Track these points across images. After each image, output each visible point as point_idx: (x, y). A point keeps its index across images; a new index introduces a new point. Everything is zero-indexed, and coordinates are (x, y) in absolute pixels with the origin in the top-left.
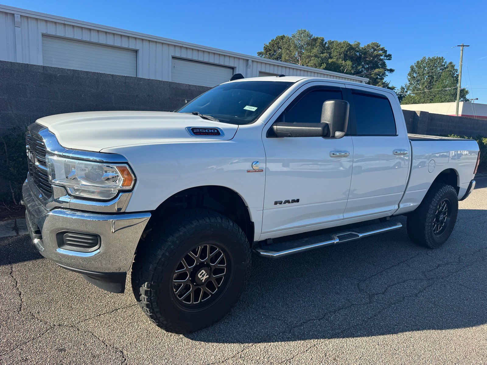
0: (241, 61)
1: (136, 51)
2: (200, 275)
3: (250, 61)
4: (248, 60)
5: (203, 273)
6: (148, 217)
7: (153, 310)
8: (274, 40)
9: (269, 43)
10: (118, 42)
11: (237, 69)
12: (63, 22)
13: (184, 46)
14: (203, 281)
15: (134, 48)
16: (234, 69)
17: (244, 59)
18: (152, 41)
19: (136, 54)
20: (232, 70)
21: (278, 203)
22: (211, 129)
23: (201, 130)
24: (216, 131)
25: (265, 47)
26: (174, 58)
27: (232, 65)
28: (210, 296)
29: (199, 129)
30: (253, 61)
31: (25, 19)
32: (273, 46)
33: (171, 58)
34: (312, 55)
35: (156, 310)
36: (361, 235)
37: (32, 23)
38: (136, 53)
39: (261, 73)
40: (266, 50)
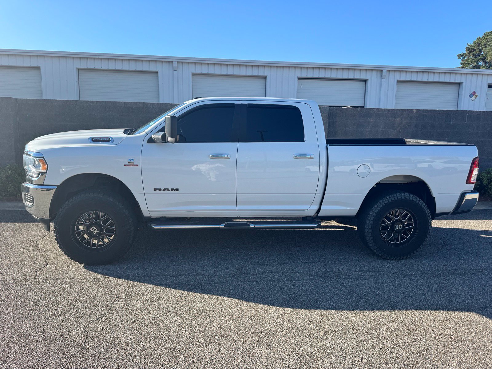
0: (374, 73)
1: (265, 78)
2: (92, 229)
4: (382, 70)
5: (94, 228)
6: (56, 188)
10: (249, 72)
11: (370, 80)
12: (206, 62)
13: (309, 66)
14: (95, 234)
15: (263, 75)
16: (367, 82)
17: (377, 70)
18: (279, 66)
19: (265, 80)
20: (365, 82)
21: (157, 190)
22: (105, 138)
24: (108, 139)
26: (299, 78)
27: (363, 77)
29: (97, 138)
30: (388, 71)
31: (181, 64)
33: (297, 79)
36: (253, 226)
37: (186, 66)
38: (265, 79)
39: (399, 81)
40: (469, 51)
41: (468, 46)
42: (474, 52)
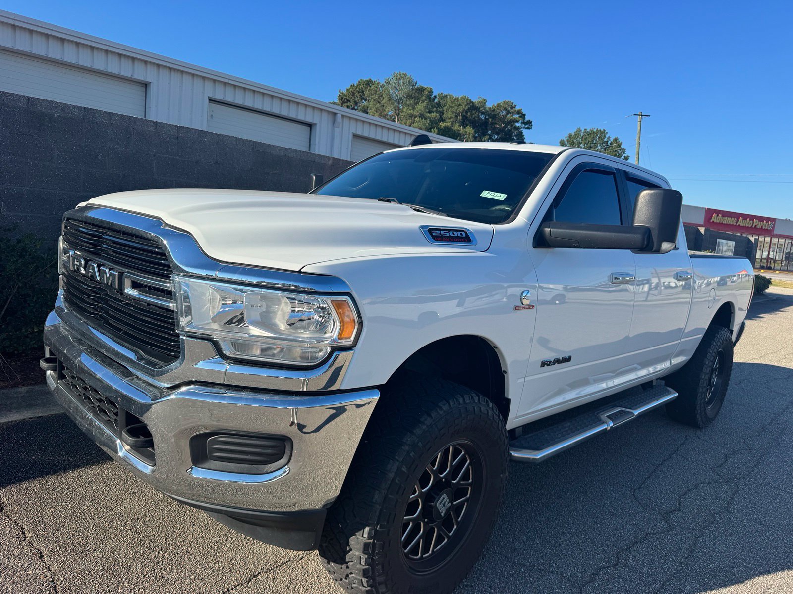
0: (325, 115)
1: (146, 85)
3: (339, 117)
4: (335, 114)
6: (375, 398)
7: (374, 580)
8: (356, 85)
9: (348, 90)
11: (318, 126)
12: (12, 22)
13: (230, 82)
15: (143, 79)
16: (313, 128)
17: (329, 112)
18: (175, 70)
19: (144, 90)
20: (309, 128)
21: (547, 364)
22: (457, 231)
23: (442, 232)
24: (464, 235)
25: (340, 95)
26: (211, 100)
27: (309, 120)
28: (446, 540)
29: (440, 230)
30: (343, 116)
32: (353, 95)
33: (207, 101)
34: (415, 113)
35: (379, 579)
36: (636, 413)
38: (144, 88)
39: (355, 136)
40: (342, 100)
41: (340, 93)
42: (348, 104)
